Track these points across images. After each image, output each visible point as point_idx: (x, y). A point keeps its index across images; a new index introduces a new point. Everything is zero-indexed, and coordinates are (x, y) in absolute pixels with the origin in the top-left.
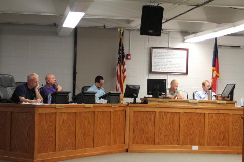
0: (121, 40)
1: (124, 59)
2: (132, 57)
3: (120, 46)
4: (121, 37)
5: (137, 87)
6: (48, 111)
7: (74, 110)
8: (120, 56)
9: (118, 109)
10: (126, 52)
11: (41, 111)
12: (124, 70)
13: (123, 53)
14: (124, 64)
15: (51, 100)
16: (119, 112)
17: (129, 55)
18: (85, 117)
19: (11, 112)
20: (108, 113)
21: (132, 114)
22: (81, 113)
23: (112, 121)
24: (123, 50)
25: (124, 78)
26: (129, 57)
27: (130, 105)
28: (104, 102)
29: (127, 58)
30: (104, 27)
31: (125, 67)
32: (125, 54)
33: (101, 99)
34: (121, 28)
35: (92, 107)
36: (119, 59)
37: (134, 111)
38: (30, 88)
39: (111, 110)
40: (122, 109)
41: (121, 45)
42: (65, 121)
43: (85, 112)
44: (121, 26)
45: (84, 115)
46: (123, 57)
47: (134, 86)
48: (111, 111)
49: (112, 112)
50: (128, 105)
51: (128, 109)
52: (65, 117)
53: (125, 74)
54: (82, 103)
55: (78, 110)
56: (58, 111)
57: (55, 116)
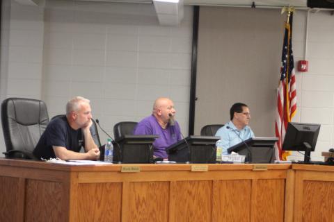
0: (287, 31)
1: (294, 72)
2: (311, 66)
3: (285, 44)
4: (288, 25)
5: (313, 129)
6: (101, 179)
7: (163, 177)
8: (284, 64)
9: (267, 175)
10: (297, 57)
11: (84, 178)
12: (294, 94)
13: (291, 58)
14: (292, 80)
15: (111, 154)
16: (270, 182)
17: (304, 62)
18: (190, 193)
19: (26, 180)
20: (246, 183)
21: (300, 187)
22: (180, 183)
23: (254, 201)
24: (291, 52)
25: (293, 109)
26: (303, 67)
27: (295, 167)
28: (238, 159)
29: (300, 70)
30: (253, 5)
31: (295, 86)
32: (296, 60)
33: (233, 153)
34: (287, 7)
35: (206, 169)
36: (283, 71)
37: (305, 181)
38: (75, 127)
39: (252, 176)
40: (276, 175)
41: (287, 42)
42: (144, 200)
43: (191, 182)
44: (286, 3)
45: (189, 186)
46: (289, 66)
47: (306, 126)
48: (251, 180)
49: (254, 182)
50: (290, 167)
51: (291, 175)
52: (143, 193)
53: (295, 101)
54: (184, 162)
55: (175, 178)
56: (127, 180)
57: (118, 189)
